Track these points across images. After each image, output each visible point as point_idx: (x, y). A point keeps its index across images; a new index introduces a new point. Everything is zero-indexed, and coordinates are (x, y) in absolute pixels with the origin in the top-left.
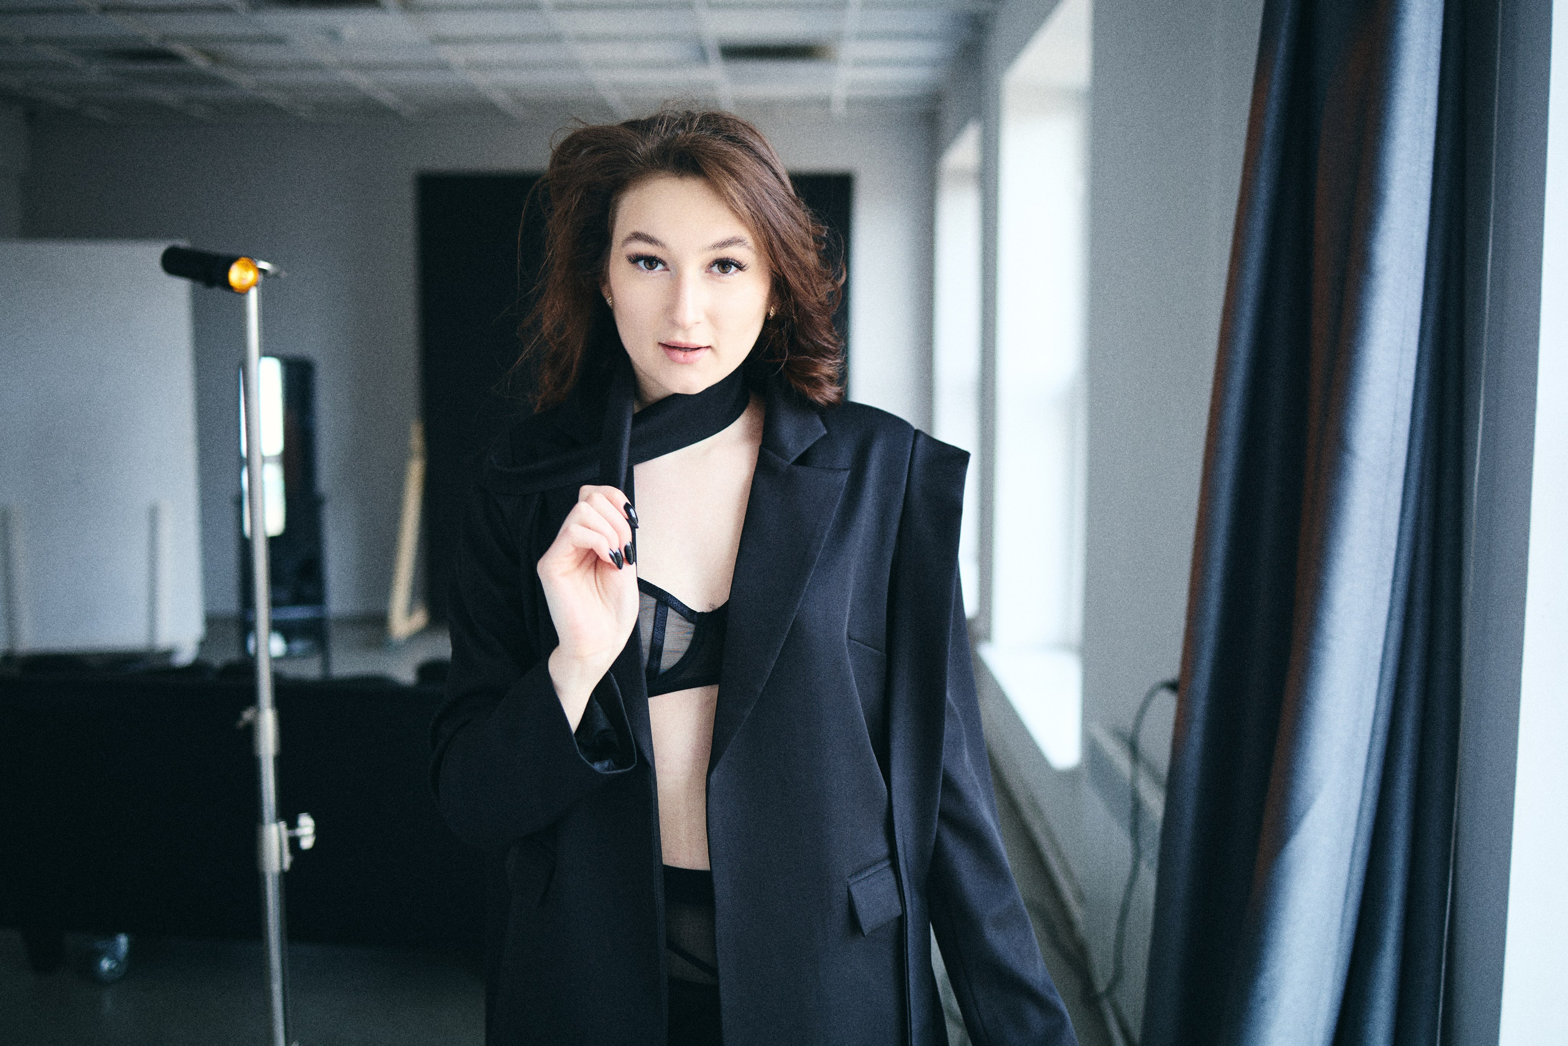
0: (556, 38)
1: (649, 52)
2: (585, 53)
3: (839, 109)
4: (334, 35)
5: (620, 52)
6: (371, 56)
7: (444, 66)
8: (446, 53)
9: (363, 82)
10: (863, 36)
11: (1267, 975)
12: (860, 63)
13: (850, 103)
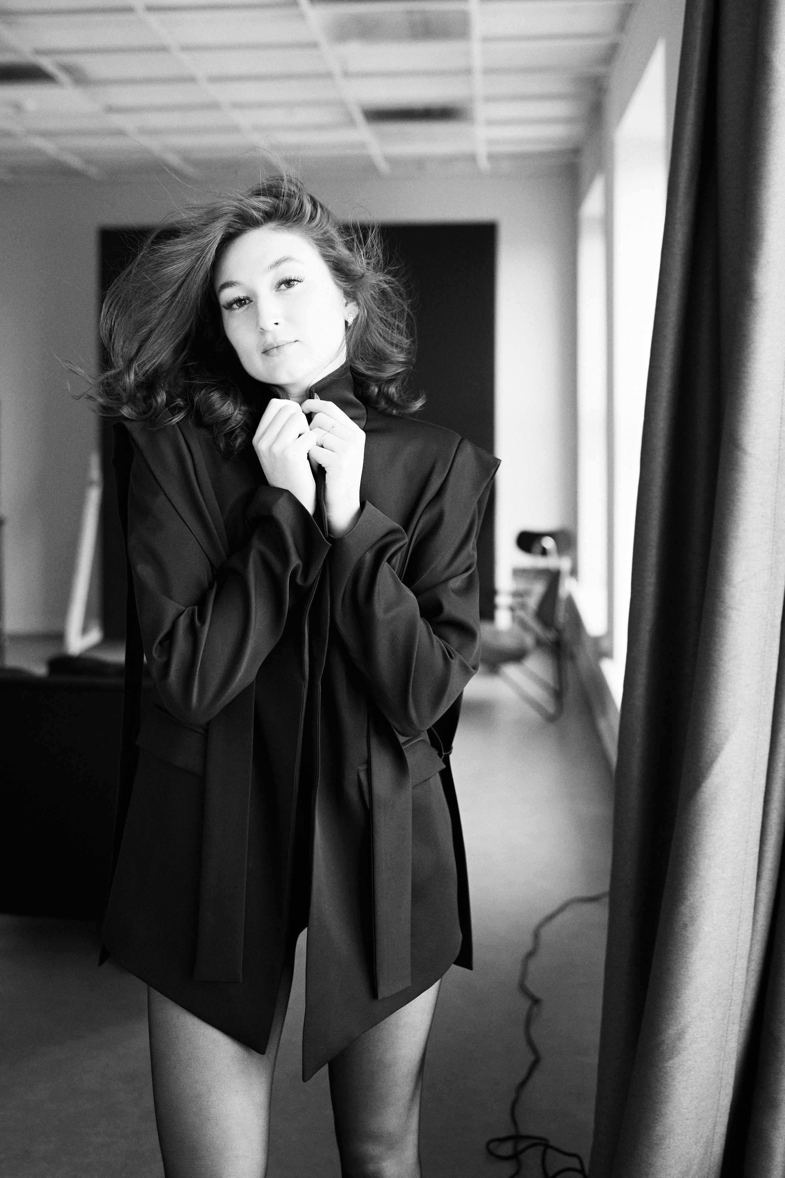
0: (214, 106)
1: (302, 116)
2: (242, 118)
3: (484, 164)
4: (18, 107)
5: (278, 117)
6: (51, 125)
7: (120, 133)
8: (117, 121)
9: (49, 147)
10: (489, 99)
11: (687, 903)
12: (491, 123)
13: (492, 157)
